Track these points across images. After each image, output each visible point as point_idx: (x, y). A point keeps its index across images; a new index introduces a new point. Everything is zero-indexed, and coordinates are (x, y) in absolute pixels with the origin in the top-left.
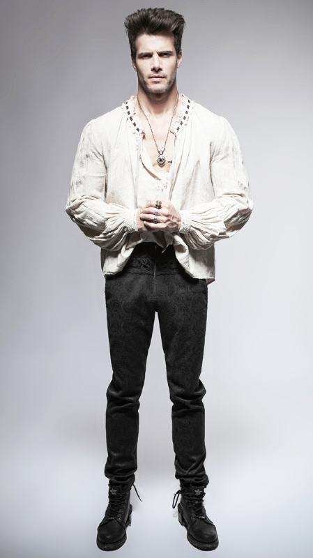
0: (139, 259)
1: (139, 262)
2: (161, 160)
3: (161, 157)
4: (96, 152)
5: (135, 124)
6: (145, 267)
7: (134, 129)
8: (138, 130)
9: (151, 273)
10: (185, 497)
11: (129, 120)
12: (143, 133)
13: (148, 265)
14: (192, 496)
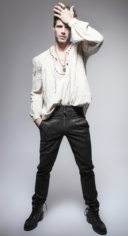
0: (57, 113)
1: (58, 114)
2: (64, 69)
3: (64, 68)
4: (38, 70)
5: (52, 55)
6: (60, 116)
7: (52, 57)
8: (54, 57)
9: (63, 118)
10: (91, 211)
11: (50, 54)
12: (56, 58)
13: (61, 115)
14: (94, 211)
